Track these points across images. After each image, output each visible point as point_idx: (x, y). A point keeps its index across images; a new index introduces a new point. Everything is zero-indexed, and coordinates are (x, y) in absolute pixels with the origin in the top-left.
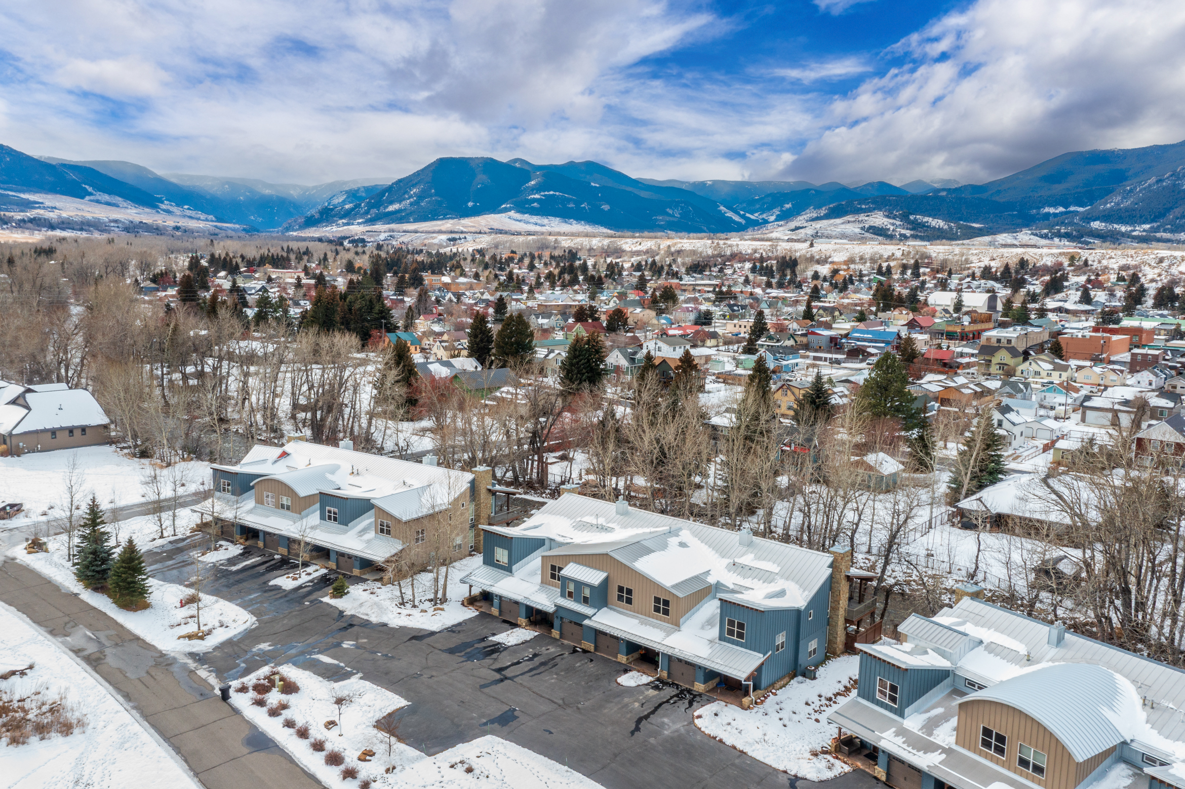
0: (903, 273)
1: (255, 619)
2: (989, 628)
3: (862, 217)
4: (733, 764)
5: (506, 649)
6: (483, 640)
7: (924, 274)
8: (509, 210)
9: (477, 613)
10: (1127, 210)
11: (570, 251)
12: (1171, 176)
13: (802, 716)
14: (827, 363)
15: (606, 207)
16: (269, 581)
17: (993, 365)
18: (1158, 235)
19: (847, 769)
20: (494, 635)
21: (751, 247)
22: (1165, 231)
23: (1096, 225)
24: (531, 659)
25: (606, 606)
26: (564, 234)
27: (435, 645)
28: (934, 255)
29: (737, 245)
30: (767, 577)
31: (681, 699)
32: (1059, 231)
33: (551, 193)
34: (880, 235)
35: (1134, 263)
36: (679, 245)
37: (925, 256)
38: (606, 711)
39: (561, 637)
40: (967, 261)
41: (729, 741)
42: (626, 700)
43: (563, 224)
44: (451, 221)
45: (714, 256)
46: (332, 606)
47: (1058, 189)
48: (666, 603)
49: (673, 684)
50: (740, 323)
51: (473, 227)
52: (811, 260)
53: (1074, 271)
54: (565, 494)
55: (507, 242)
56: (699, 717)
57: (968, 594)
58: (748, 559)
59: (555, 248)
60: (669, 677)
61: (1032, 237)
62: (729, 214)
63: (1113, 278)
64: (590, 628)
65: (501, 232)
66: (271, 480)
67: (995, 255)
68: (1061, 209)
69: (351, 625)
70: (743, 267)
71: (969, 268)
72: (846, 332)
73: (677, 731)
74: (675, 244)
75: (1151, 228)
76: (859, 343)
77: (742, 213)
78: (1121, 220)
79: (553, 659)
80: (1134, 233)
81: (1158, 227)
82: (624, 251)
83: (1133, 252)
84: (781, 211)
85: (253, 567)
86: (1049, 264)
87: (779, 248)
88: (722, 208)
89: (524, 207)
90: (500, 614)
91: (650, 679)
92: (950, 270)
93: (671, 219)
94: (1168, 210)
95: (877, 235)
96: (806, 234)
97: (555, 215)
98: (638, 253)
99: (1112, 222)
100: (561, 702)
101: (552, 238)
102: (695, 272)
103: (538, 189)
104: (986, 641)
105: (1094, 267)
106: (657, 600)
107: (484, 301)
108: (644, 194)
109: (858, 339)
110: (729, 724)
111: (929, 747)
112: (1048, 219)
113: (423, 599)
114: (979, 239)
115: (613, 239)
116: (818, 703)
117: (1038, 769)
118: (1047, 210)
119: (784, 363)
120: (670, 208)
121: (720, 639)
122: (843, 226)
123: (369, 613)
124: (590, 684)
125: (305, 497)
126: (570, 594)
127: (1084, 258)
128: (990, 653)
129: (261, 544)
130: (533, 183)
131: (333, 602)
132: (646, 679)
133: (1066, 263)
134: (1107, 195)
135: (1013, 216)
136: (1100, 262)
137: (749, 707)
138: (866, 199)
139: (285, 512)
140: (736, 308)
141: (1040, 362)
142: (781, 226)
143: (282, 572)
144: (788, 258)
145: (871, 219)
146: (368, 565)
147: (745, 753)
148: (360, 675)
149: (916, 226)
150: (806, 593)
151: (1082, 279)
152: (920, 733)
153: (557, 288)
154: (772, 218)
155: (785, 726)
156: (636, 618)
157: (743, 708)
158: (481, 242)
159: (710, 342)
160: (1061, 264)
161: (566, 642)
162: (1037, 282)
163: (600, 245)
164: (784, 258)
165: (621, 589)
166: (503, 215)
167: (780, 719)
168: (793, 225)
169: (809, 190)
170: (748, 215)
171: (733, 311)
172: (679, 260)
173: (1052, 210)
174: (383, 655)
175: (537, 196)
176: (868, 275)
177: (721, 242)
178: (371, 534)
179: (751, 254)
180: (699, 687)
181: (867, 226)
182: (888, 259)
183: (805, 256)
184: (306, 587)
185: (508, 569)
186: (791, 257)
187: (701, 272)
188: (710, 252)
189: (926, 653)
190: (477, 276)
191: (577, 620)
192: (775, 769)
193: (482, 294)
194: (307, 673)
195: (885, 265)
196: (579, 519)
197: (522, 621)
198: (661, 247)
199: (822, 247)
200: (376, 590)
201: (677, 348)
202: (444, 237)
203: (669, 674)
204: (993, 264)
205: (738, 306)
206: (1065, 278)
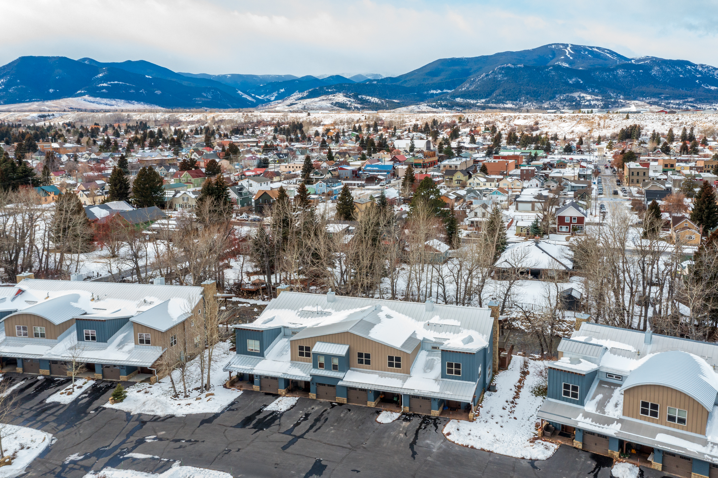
0: (368, 130)
1: (51, 435)
2: (607, 340)
3: (331, 97)
4: (490, 462)
5: (282, 414)
6: (259, 412)
7: (380, 130)
8: (84, 94)
9: (242, 392)
10: (473, 91)
11: (141, 122)
12: (492, 72)
13: (506, 418)
14: (356, 187)
15: (158, 92)
16: (45, 399)
17: (454, 181)
18: (490, 105)
19: (556, 447)
20: (266, 406)
21: (270, 117)
22: (492, 103)
23: (458, 100)
24: (306, 419)
25: (349, 369)
26: (134, 111)
27: (225, 424)
28: (384, 119)
29: (261, 116)
30: (455, 330)
31: (428, 424)
32: (441, 103)
33: (116, 82)
34: (343, 108)
35: (491, 120)
36: (221, 117)
37: (379, 119)
38: (385, 445)
39: (317, 397)
40: (403, 122)
41: (478, 446)
42: (393, 433)
43: (128, 104)
44: (36, 103)
45: (245, 123)
46: (117, 410)
47: (437, 80)
48: (398, 359)
49: (415, 414)
50: (289, 165)
51: (56, 107)
52: (310, 123)
53: (462, 125)
54: (282, 293)
55: (89, 117)
56: (449, 434)
57: (584, 320)
58: (436, 320)
59: (128, 121)
60: (410, 410)
61: (428, 107)
62: (245, 96)
63: (483, 129)
64: (343, 387)
65: (79, 110)
66: (19, 315)
67: (418, 118)
68: (439, 91)
69: (144, 423)
70: (267, 130)
71: (405, 126)
72: (359, 167)
73: (440, 448)
74: (218, 116)
75: (486, 101)
76: (371, 173)
77: (253, 95)
78: (471, 97)
79: (322, 415)
80: (478, 104)
81: (489, 100)
82: (181, 122)
83: (490, 114)
84: (278, 94)
85: (21, 390)
86: (448, 122)
87: (288, 117)
88: (239, 92)
89: (95, 92)
90: (261, 389)
91: (398, 415)
92: (395, 127)
93: (206, 100)
94: (493, 91)
95: (341, 107)
96: (298, 108)
97: (121, 98)
98: (192, 123)
99: (466, 98)
100: (349, 446)
101: (124, 114)
102: (237, 133)
103: (104, 79)
104: (609, 348)
105: (472, 123)
106: (391, 358)
107: (94, 159)
108: (185, 83)
109: (370, 171)
110: (469, 434)
111: (609, 421)
112: (433, 97)
113: (191, 389)
114: (399, 109)
115: (171, 114)
116: (509, 407)
117: (681, 421)
118: (432, 92)
119: (334, 188)
120: (205, 92)
121: (442, 377)
122: (320, 103)
123: (154, 409)
124: (360, 427)
125: (59, 325)
126: (321, 365)
127: (466, 118)
128: (615, 354)
129: (19, 370)
130: (100, 75)
131: (116, 406)
132: (396, 415)
133: (457, 121)
134: (462, 83)
135: (415, 95)
136: (474, 120)
137: (473, 419)
138: (331, 86)
139: (40, 339)
140: (281, 156)
141: (478, 178)
142: (280, 103)
143: (53, 390)
144: (296, 123)
145: (336, 98)
146: (132, 370)
147: (492, 452)
148: (178, 463)
149: (363, 102)
150: (485, 336)
151: (467, 130)
152: (597, 413)
153: (146, 148)
154: (273, 98)
155: (502, 427)
156: (375, 373)
157: (470, 421)
158: (67, 118)
159: (276, 179)
160: (454, 122)
161: (322, 400)
162: (444, 133)
163: (163, 117)
164: (294, 123)
165: (360, 355)
166: (80, 98)
167: (497, 423)
168: (288, 102)
169: (295, 80)
170: (257, 96)
171: (280, 157)
172: (222, 126)
173: (435, 92)
174: (186, 441)
175: (105, 85)
176: (347, 132)
177: (249, 114)
178: (131, 345)
179: (271, 121)
180: (435, 413)
181: (334, 102)
182: (358, 122)
183: (306, 121)
184: (83, 398)
185: (261, 354)
186: (298, 122)
187: (242, 134)
188: (243, 120)
189: (580, 362)
190: (78, 142)
191: (332, 384)
192: (517, 459)
193: (89, 155)
194: (129, 471)
195: (357, 125)
196: (301, 309)
197: (282, 391)
198: (208, 118)
199: (315, 116)
200: (148, 390)
201: (263, 184)
202: (35, 115)
203: (410, 408)
204: (418, 123)
205: (282, 154)
206: (458, 130)
